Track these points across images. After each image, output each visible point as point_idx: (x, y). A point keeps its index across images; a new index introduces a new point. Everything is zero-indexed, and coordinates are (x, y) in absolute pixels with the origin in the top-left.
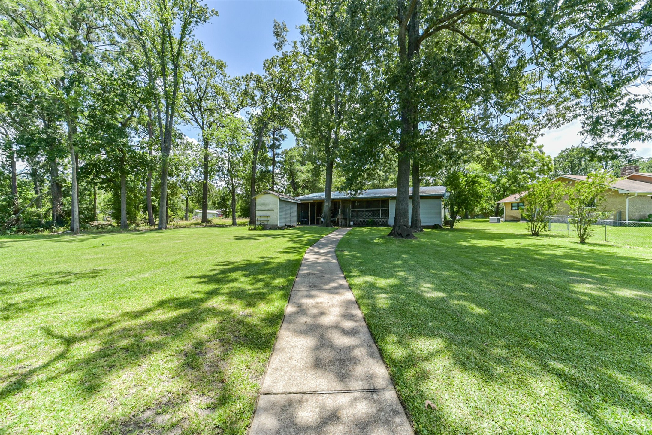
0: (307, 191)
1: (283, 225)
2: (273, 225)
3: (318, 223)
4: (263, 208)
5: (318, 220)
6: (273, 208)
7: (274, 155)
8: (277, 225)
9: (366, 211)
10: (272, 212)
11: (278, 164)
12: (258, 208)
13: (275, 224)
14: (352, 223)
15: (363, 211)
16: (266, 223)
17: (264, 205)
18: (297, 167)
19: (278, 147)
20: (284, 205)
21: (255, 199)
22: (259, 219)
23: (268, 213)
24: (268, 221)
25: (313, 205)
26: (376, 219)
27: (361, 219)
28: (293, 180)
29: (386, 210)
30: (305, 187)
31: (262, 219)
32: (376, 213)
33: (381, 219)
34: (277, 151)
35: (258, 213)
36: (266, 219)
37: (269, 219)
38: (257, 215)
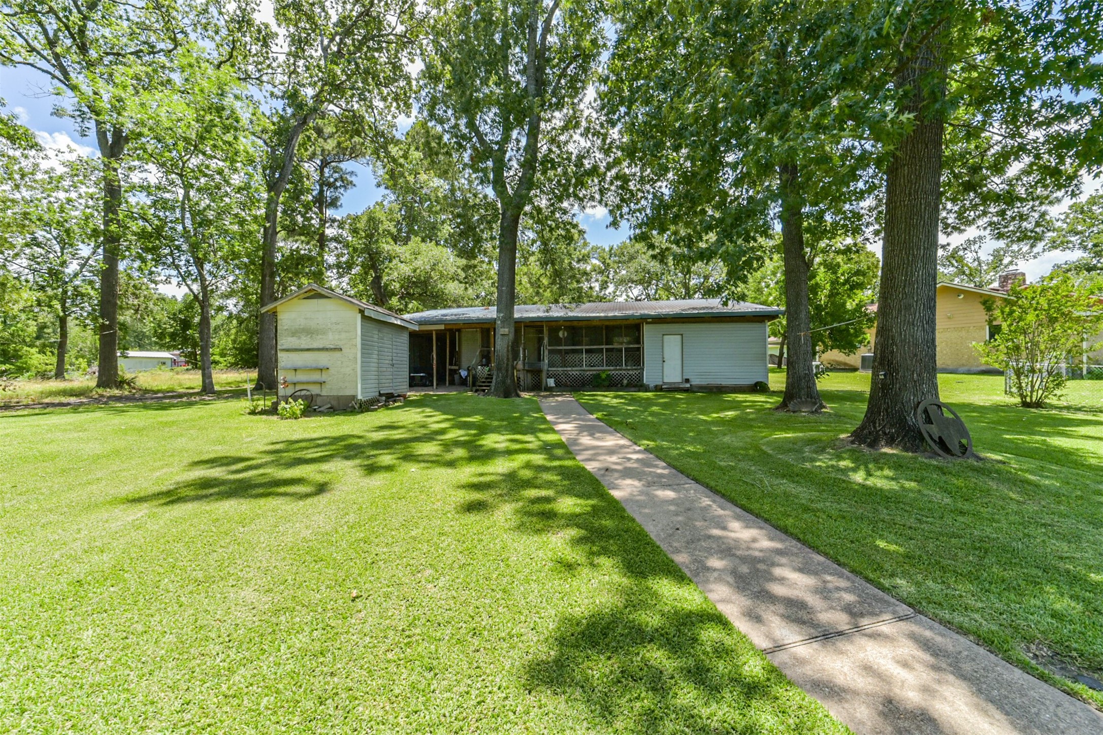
0: (413, 304)
1: (373, 394)
2: (338, 398)
3: (452, 383)
4: (304, 342)
5: (453, 372)
6: (340, 344)
7: (323, 222)
8: (354, 397)
9: (588, 351)
10: (337, 354)
11: (333, 245)
12: (284, 341)
13: (349, 392)
14: (551, 382)
15: (581, 351)
16: (315, 390)
17: (308, 331)
18: (386, 247)
19: (334, 203)
20: (375, 334)
21: (274, 314)
22: (291, 377)
23: (323, 359)
24: (321, 384)
25: (441, 335)
26: (611, 370)
27: (574, 371)
28: (378, 278)
29: (638, 349)
30: (407, 296)
31: (301, 377)
32: (614, 357)
33: (625, 370)
34: (329, 213)
35: (284, 359)
36: (316, 376)
37: (324, 377)
38: (281, 364)
